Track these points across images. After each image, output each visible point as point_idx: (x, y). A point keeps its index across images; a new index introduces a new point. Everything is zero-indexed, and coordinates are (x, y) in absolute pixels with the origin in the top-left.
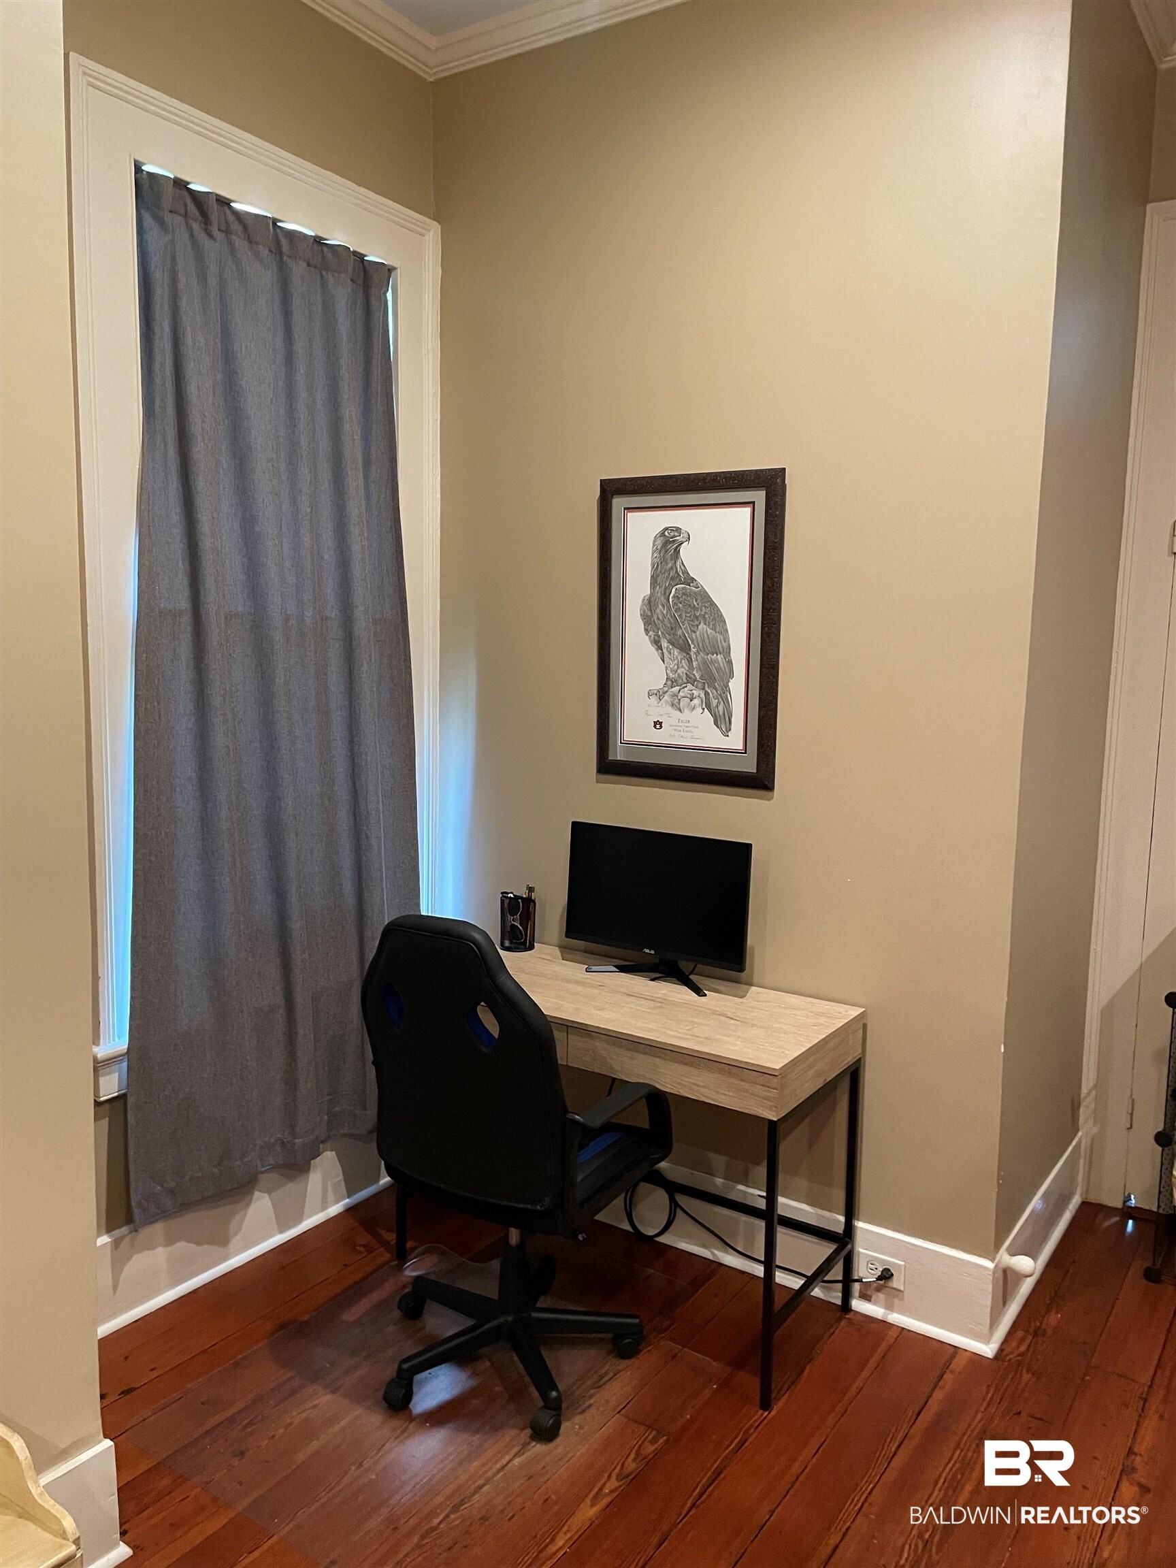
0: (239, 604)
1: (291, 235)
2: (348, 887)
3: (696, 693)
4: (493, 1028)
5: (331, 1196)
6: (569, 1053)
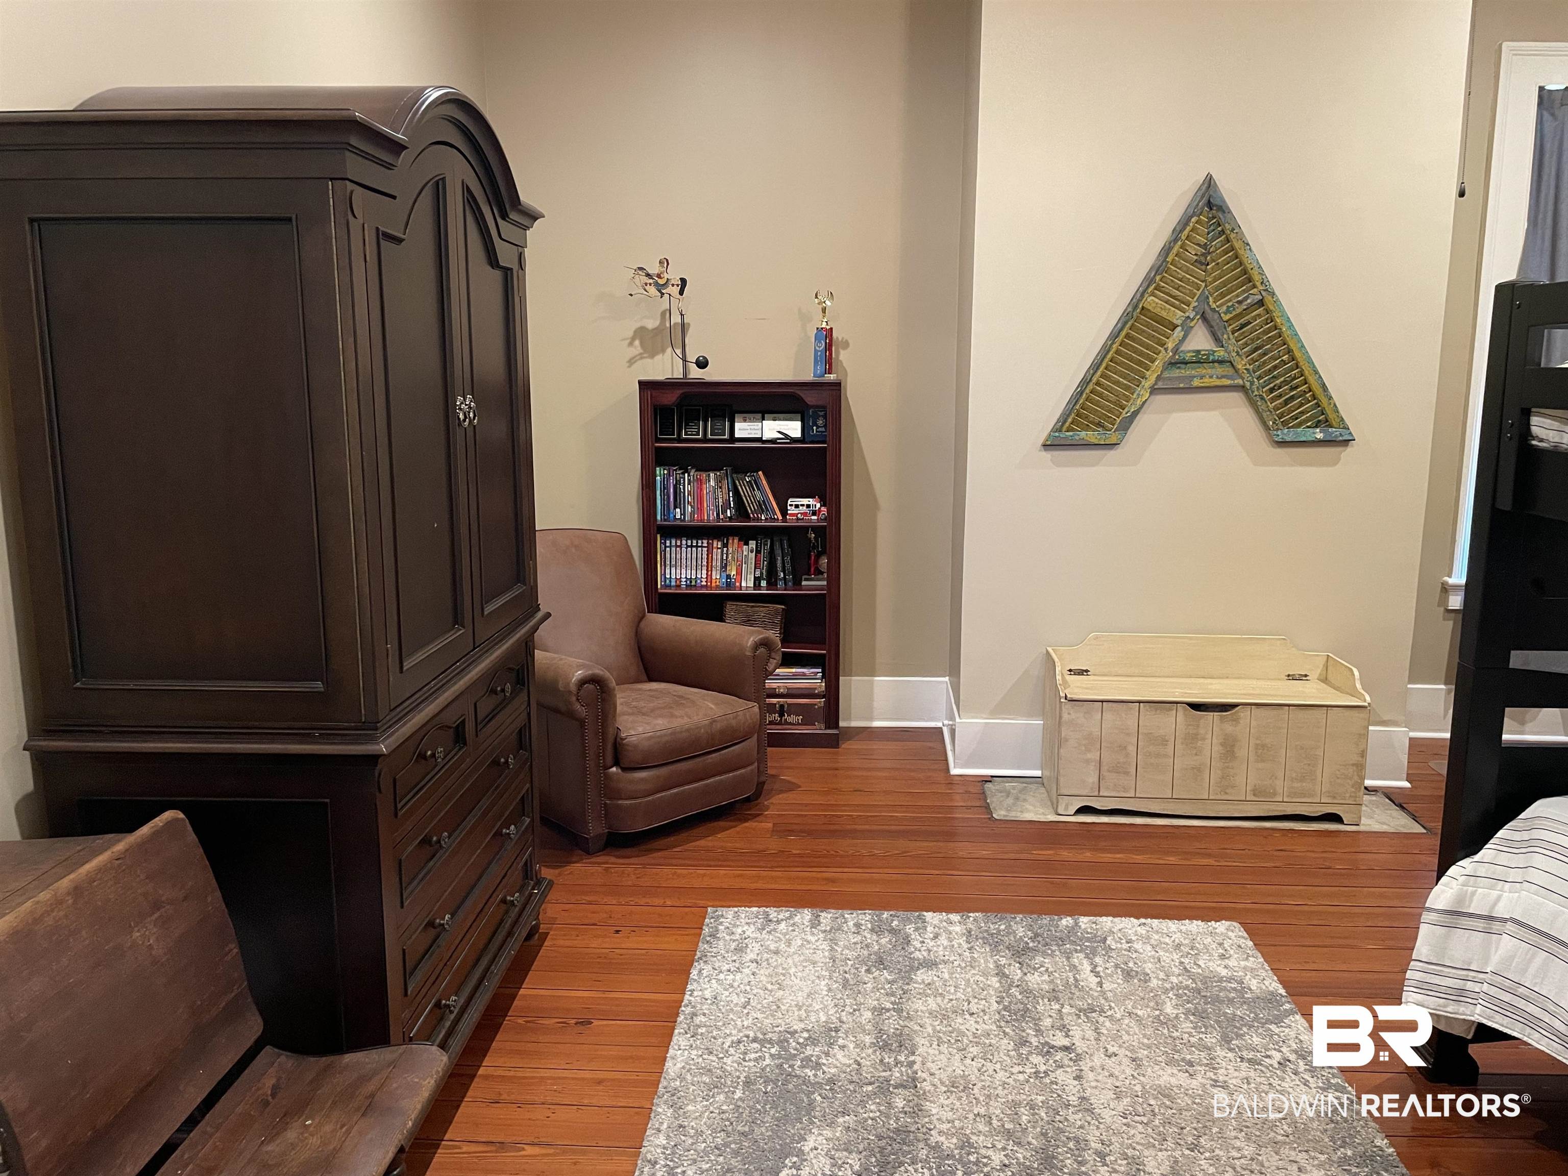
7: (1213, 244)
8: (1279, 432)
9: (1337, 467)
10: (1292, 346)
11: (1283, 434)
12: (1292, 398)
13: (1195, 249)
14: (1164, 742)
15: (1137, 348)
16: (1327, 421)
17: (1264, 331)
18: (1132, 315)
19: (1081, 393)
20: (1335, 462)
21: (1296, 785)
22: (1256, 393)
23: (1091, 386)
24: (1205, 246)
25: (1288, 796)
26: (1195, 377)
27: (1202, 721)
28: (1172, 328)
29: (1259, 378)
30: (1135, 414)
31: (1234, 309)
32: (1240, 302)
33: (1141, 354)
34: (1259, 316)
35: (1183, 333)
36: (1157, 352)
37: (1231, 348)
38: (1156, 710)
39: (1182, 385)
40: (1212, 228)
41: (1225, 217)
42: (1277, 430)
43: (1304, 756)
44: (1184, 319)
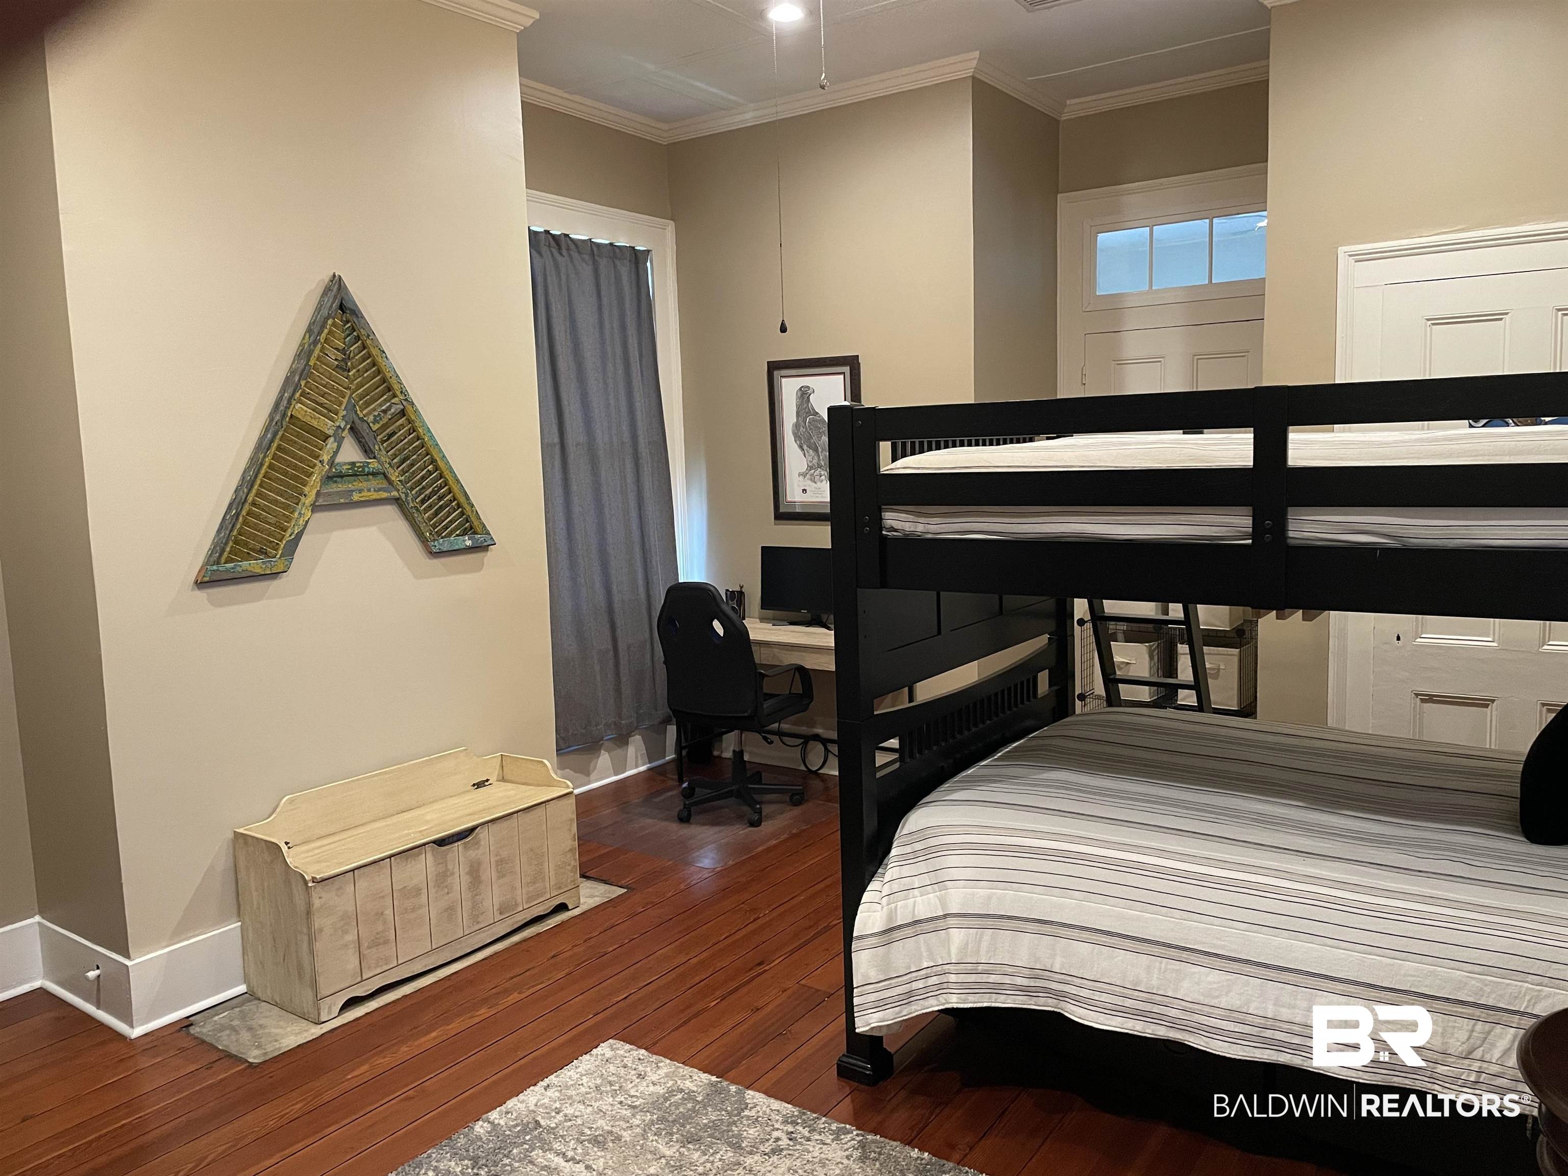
0: (582, 439)
1: (599, 245)
2: (642, 590)
3: (822, 473)
4: (721, 631)
5: (640, 762)
6: (760, 657)
7: (352, 349)
8: (436, 543)
9: (482, 572)
10: (436, 457)
11: (440, 544)
12: (441, 508)
13: (334, 354)
14: (417, 891)
15: (290, 461)
16: (471, 528)
17: (408, 441)
18: (282, 424)
19: (238, 515)
20: (480, 567)
21: (531, 889)
22: (411, 505)
23: (247, 507)
24: (343, 351)
25: (527, 902)
26: (353, 491)
27: (449, 856)
28: (324, 438)
29: (412, 489)
30: (299, 535)
31: (381, 419)
32: (385, 412)
33: (295, 467)
34: (402, 426)
35: (336, 444)
36: (312, 465)
37: (383, 459)
38: (407, 859)
39: (342, 501)
40: (347, 332)
41: (359, 322)
42: (435, 540)
43: (534, 857)
44: (335, 428)
